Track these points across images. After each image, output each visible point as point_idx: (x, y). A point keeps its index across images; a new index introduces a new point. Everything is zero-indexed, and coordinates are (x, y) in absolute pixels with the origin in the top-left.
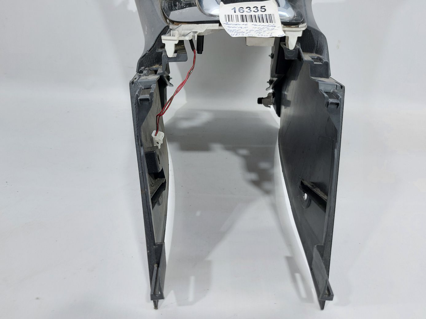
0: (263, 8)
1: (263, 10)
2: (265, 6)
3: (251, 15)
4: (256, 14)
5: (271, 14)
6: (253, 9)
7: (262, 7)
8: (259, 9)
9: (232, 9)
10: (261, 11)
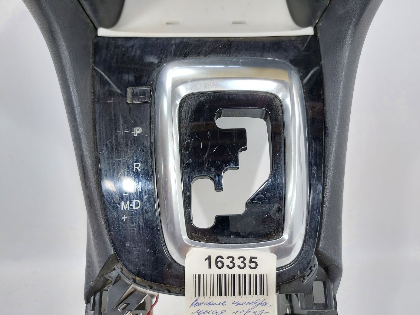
0: (253, 260)
1: (253, 265)
2: (256, 258)
3: (234, 275)
4: (242, 272)
5: (264, 275)
6: (238, 262)
7: (251, 258)
8: (247, 261)
9: (206, 260)
10: (250, 267)
